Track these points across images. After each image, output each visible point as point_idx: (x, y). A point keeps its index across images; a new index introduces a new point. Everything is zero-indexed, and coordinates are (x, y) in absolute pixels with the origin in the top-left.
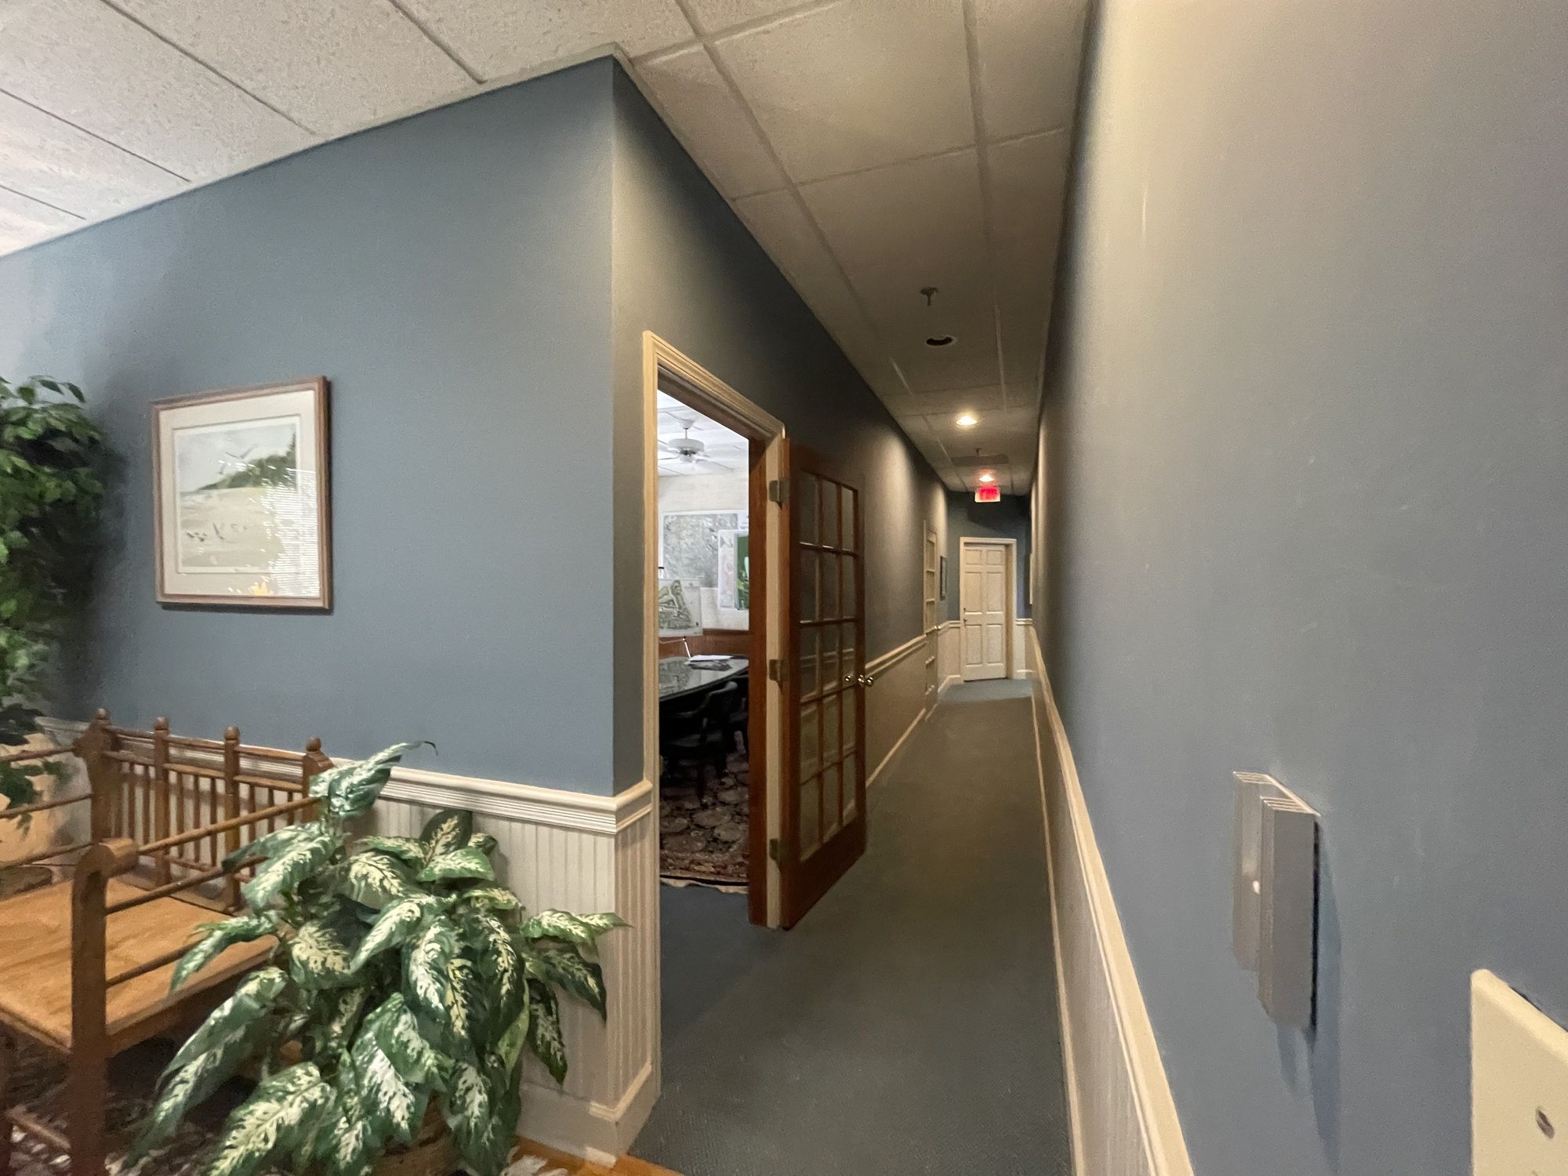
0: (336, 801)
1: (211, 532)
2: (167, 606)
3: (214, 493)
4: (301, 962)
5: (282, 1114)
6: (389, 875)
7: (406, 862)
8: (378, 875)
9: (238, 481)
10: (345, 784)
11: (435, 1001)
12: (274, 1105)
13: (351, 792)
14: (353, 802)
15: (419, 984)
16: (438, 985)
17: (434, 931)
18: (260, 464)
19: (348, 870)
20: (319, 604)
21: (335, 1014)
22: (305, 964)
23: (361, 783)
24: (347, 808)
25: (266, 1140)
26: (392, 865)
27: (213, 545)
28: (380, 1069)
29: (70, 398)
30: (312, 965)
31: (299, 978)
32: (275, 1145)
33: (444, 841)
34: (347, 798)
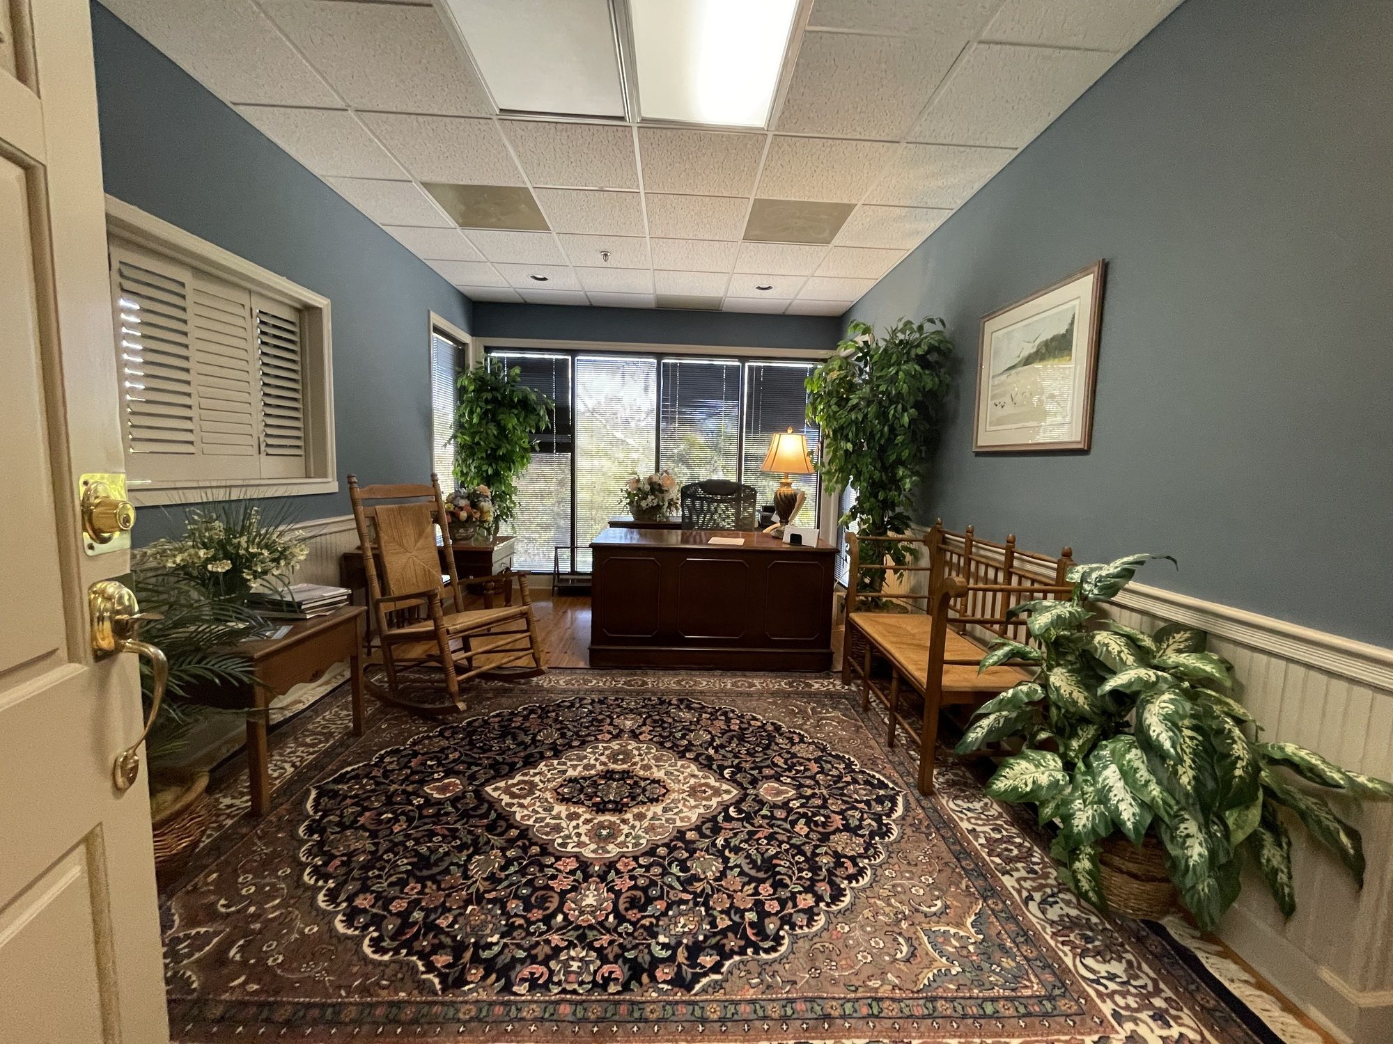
0: (1086, 586)
1: (1007, 399)
2: (978, 454)
3: (1013, 372)
4: (1055, 687)
5: (1036, 775)
6: (1126, 651)
7: (1139, 647)
8: (1117, 648)
9: (1028, 361)
10: (1094, 575)
11: (1167, 745)
12: (1031, 767)
13: (1100, 581)
14: (1101, 589)
15: (1152, 728)
16: (1171, 734)
17: (1166, 696)
18: (1046, 344)
19: (1093, 637)
20: (1080, 446)
21: (1074, 735)
22: (1057, 689)
23: (1108, 576)
24: (1096, 592)
25: (1026, 785)
26: (1127, 644)
27: (1009, 409)
28: (1111, 775)
29: (939, 327)
30: (1062, 691)
31: (1053, 696)
32: (1032, 790)
33: (1175, 646)
34: (1096, 586)
